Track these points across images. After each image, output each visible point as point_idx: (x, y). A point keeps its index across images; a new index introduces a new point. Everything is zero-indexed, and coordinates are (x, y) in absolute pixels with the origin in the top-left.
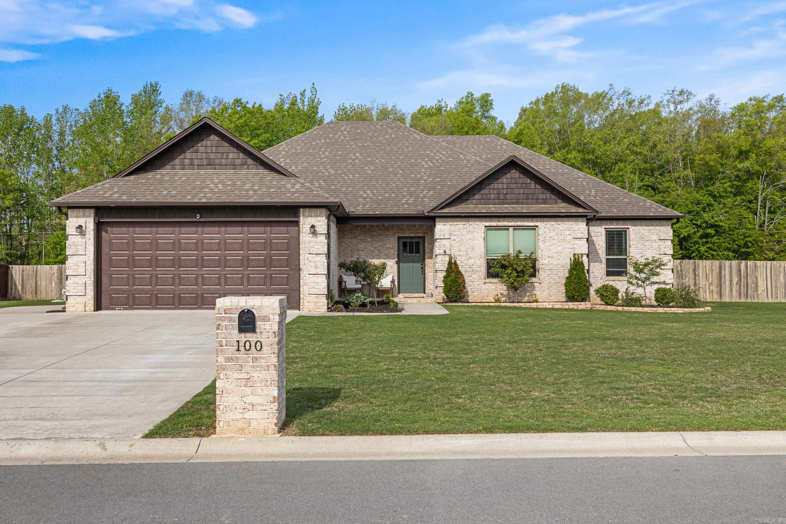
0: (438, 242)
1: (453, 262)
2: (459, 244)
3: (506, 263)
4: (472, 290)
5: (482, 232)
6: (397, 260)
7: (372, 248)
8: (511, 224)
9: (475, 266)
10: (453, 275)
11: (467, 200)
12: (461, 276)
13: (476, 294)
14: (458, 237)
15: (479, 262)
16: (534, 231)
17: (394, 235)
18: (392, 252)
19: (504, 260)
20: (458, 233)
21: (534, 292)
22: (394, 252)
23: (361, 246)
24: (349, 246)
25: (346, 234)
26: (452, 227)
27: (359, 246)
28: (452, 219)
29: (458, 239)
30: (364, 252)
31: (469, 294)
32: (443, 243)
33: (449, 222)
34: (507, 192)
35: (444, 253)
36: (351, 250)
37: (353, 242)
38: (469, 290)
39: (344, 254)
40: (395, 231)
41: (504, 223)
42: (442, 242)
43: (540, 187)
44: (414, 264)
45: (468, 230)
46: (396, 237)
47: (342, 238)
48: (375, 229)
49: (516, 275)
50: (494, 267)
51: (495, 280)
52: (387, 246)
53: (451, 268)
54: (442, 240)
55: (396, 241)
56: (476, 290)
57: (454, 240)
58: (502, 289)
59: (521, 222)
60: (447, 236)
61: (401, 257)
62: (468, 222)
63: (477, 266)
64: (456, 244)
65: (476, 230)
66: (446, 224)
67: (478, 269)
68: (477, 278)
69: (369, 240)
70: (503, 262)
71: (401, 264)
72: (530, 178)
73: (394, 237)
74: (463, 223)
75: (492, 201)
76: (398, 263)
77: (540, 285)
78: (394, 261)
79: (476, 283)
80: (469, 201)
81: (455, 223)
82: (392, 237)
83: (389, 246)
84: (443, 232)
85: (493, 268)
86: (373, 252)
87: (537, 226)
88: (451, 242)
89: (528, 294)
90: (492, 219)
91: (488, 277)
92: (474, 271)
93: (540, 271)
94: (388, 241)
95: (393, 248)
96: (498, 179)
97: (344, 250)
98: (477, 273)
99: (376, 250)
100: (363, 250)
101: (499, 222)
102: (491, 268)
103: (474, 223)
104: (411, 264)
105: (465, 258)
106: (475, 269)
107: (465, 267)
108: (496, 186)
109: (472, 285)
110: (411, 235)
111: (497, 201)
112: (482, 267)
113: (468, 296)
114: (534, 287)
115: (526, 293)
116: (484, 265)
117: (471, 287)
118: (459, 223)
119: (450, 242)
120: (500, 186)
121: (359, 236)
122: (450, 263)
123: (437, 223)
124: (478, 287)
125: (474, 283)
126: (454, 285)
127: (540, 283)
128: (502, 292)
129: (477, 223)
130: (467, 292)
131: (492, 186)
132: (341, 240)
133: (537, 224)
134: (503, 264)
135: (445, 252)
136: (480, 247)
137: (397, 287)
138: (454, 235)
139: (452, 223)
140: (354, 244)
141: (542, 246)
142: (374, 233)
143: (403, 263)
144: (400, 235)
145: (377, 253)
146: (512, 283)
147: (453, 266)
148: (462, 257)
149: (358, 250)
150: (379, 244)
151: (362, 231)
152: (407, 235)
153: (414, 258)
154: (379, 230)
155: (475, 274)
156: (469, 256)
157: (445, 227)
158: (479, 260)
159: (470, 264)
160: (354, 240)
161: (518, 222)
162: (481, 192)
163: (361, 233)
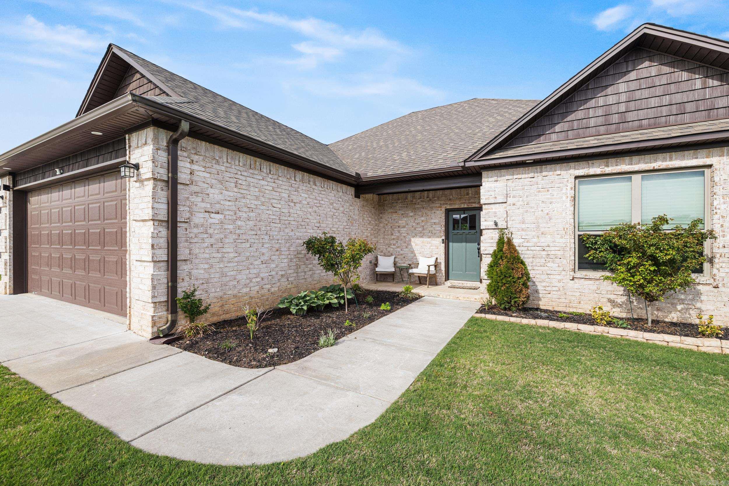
0: (486, 209)
1: (506, 240)
2: (521, 210)
3: (624, 242)
4: (547, 289)
5: (569, 188)
6: (444, 238)
7: (414, 224)
8: (636, 168)
9: (553, 248)
10: (503, 264)
11: (540, 136)
12: (520, 265)
13: (554, 295)
14: (521, 199)
15: (563, 240)
16: (702, 178)
17: (441, 207)
18: (438, 228)
19: (620, 237)
20: (521, 193)
21: (698, 305)
22: (440, 229)
23: (402, 222)
24: (389, 222)
25: (386, 208)
26: (510, 183)
27: (400, 222)
28: (511, 171)
29: (521, 203)
30: (405, 229)
31: (541, 295)
32: (494, 210)
33: (504, 176)
34: (627, 107)
35: (494, 227)
36: (391, 227)
37: (393, 218)
38: (540, 288)
39: (384, 232)
40: (442, 202)
41: (619, 167)
42: (492, 209)
43: (716, 83)
44: (468, 244)
45: (540, 186)
46: (444, 210)
47: (381, 213)
48: (418, 201)
49: (652, 268)
50: (596, 249)
51: (598, 274)
52: (433, 221)
53: (501, 250)
54: (492, 206)
55: (444, 215)
56: (554, 289)
57: (514, 205)
58: (612, 292)
59: (664, 160)
60: (500, 199)
61: (451, 235)
62: (541, 172)
63: (557, 248)
64: (517, 211)
65: (557, 185)
66: (499, 179)
67: (559, 253)
68: (557, 269)
69: (411, 214)
70: (616, 240)
71: (451, 244)
72: (688, 70)
73: (441, 210)
74: (532, 175)
75: (593, 131)
76: (447, 241)
77: (716, 290)
78: (440, 240)
79: (555, 277)
80: (542, 138)
81: (515, 177)
82: (438, 210)
83: (435, 221)
84: (493, 193)
85: (593, 252)
86: (415, 229)
87: (710, 166)
88: (508, 208)
89: (679, 307)
90: (590, 162)
91: (582, 266)
92: (551, 256)
93: (716, 260)
94: (433, 215)
95: (439, 224)
96: (607, 87)
97: (384, 227)
98: (558, 260)
99: (419, 226)
100: (404, 227)
101: (608, 166)
102: (589, 251)
103: (551, 173)
104: (464, 244)
105: (534, 233)
106: (553, 252)
107: (533, 248)
108: (601, 101)
109: (547, 280)
110: (462, 206)
111: (602, 129)
112: (568, 249)
113: (539, 299)
114: (699, 294)
115: (674, 305)
116: (573, 245)
117: (544, 284)
118: (523, 176)
119: (506, 207)
120: (611, 100)
121: (400, 210)
122: (501, 242)
123: (483, 180)
124: (559, 285)
125: (552, 276)
126: (504, 281)
127: (716, 287)
128: (612, 297)
129: (558, 172)
130: (537, 291)
131: (592, 103)
132: (381, 215)
133: (708, 161)
134: (616, 246)
135: (496, 224)
136: (564, 215)
137: (443, 272)
138: (514, 197)
139: (510, 177)
140: (394, 220)
141: (723, 207)
142: (416, 206)
143: (453, 242)
144: (448, 207)
145: (420, 229)
146: (641, 286)
147: (505, 247)
148: (529, 233)
149: (399, 227)
150: (423, 219)
151: (404, 204)
152: (457, 206)
153: (468, 236)
154: (423, 201)
155: (553, 262)
156: (542, 230)
157: (497, 184)
158: (562, 237)
159: (542, 245)
160: (394, 216)
161: (656, 161)
162: (569, 118)
163: (402, 207)
